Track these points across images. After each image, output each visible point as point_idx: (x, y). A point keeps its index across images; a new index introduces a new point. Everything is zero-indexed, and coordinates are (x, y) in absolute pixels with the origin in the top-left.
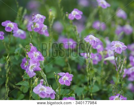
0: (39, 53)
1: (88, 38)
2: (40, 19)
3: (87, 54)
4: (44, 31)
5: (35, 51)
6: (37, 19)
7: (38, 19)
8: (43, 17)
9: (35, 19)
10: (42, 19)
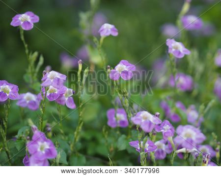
0: (49, 144)
1: (139, 118)
2: (54, 81)
3: (140, 144)
4: (67, 99)
5: (42, 139)
6: (48, 81)
7: (52, 80)
8: (61, 76)
9: (46, 81)
10: (59, 80)
